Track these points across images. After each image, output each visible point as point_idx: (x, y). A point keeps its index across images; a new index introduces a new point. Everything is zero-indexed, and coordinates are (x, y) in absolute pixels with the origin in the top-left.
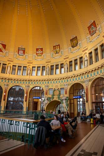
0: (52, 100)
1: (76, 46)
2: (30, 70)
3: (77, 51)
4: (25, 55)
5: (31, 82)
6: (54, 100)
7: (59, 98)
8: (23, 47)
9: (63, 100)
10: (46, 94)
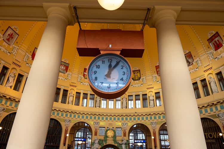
0: (105, 144)
1: (137, 80)
2: (73, 97)
3: (138, 86)
4: (67, 73)
5: (73, 115)
6: (107, 144)
7: (115, 141)
8: (67, 62)
9: (122, 144)
10: (96, 134)
